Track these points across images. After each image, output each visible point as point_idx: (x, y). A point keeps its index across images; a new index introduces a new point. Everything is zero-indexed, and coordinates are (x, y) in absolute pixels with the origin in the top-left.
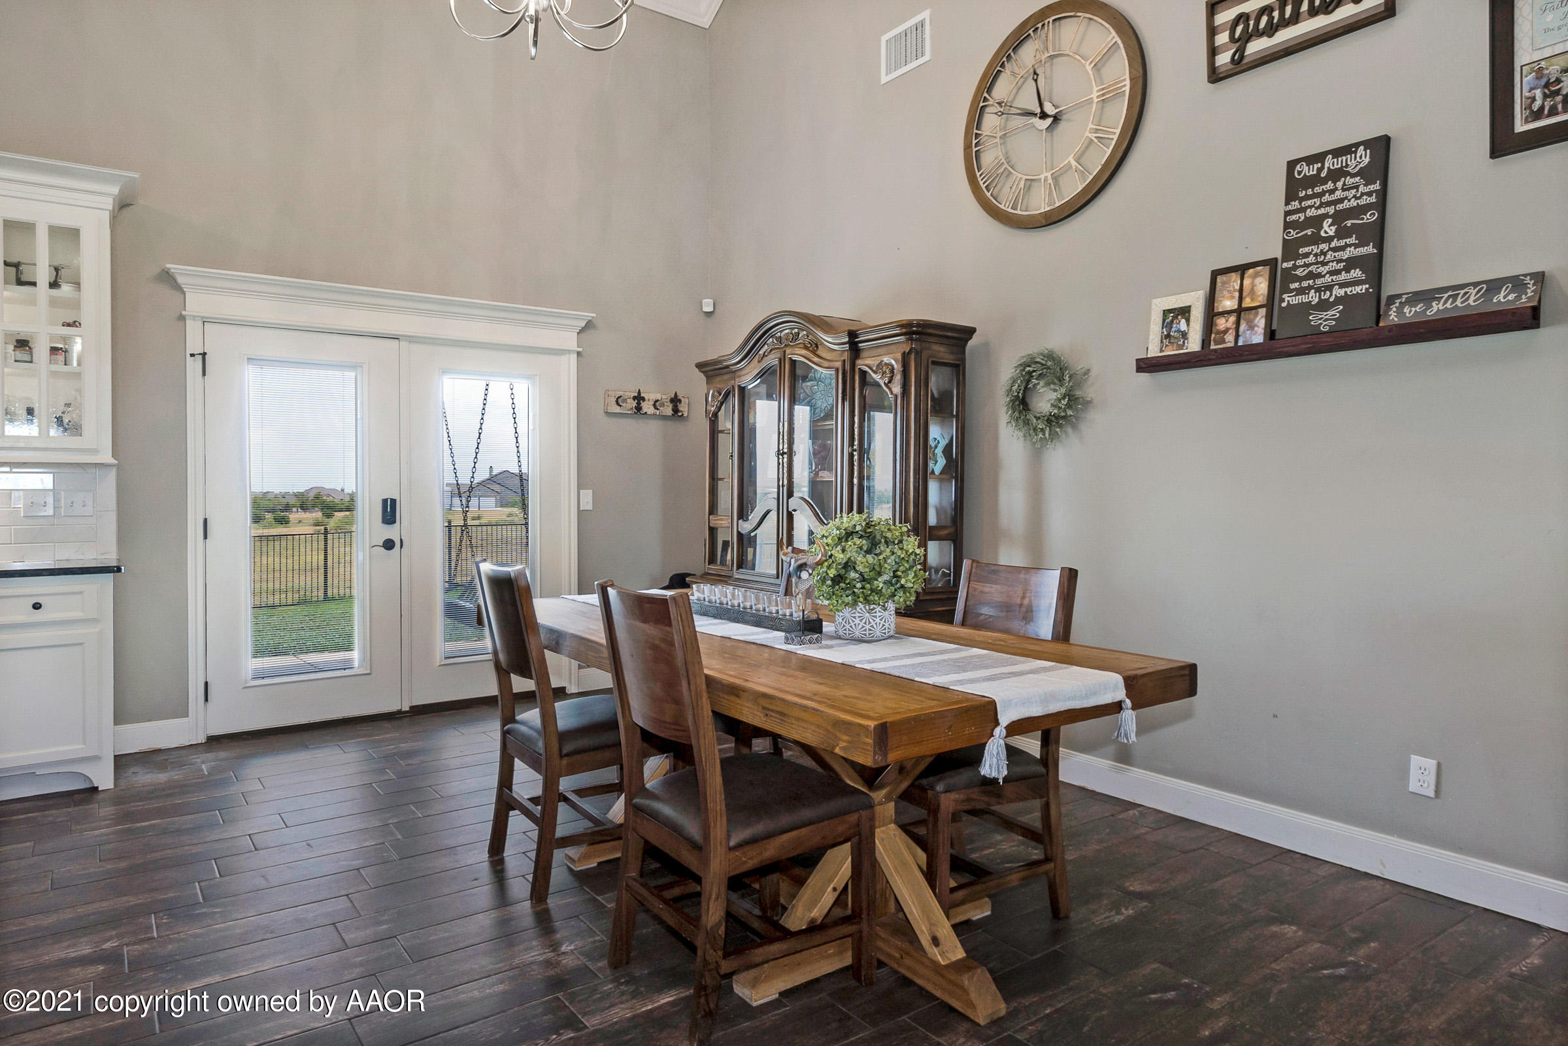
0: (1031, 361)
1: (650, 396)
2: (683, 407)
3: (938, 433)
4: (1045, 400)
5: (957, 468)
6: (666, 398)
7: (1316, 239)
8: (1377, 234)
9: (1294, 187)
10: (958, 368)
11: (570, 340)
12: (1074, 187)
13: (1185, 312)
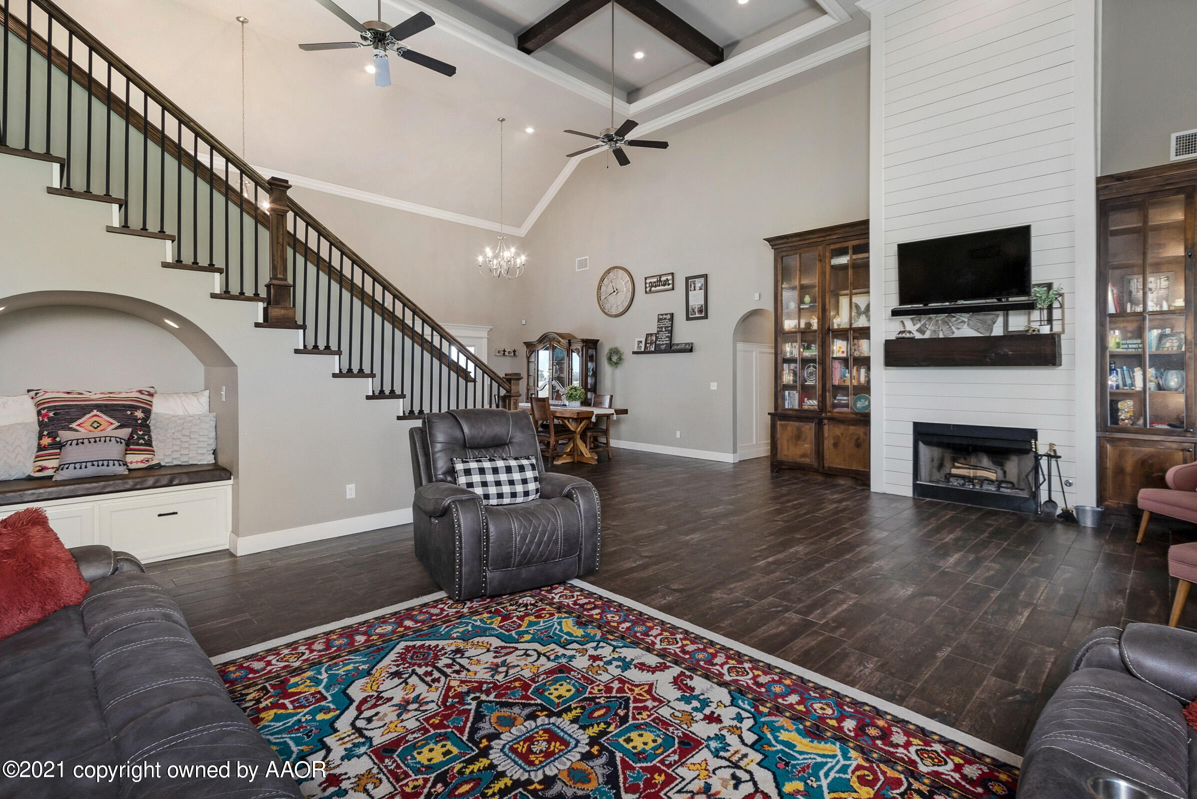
0: (611, 349)
1: (507, 350)
2: (516, 353)
3: (590, 364)
4: (614, 359)
5: (595, 374)
6: (512, 351)
7: (662, 331)
8: (671, 332)
9: (659, 320)
10: (596, 349)
11: (486, 335)
12: (621, 310)
13: (641, 342)
